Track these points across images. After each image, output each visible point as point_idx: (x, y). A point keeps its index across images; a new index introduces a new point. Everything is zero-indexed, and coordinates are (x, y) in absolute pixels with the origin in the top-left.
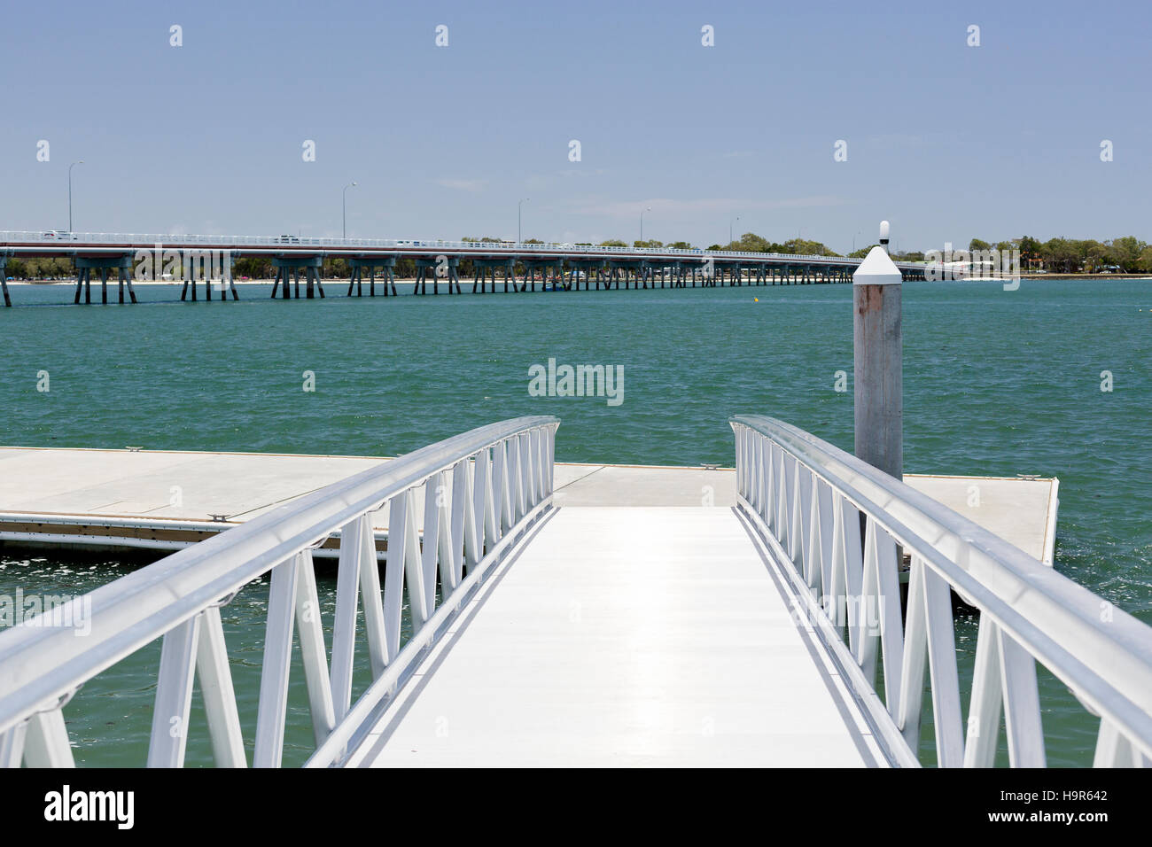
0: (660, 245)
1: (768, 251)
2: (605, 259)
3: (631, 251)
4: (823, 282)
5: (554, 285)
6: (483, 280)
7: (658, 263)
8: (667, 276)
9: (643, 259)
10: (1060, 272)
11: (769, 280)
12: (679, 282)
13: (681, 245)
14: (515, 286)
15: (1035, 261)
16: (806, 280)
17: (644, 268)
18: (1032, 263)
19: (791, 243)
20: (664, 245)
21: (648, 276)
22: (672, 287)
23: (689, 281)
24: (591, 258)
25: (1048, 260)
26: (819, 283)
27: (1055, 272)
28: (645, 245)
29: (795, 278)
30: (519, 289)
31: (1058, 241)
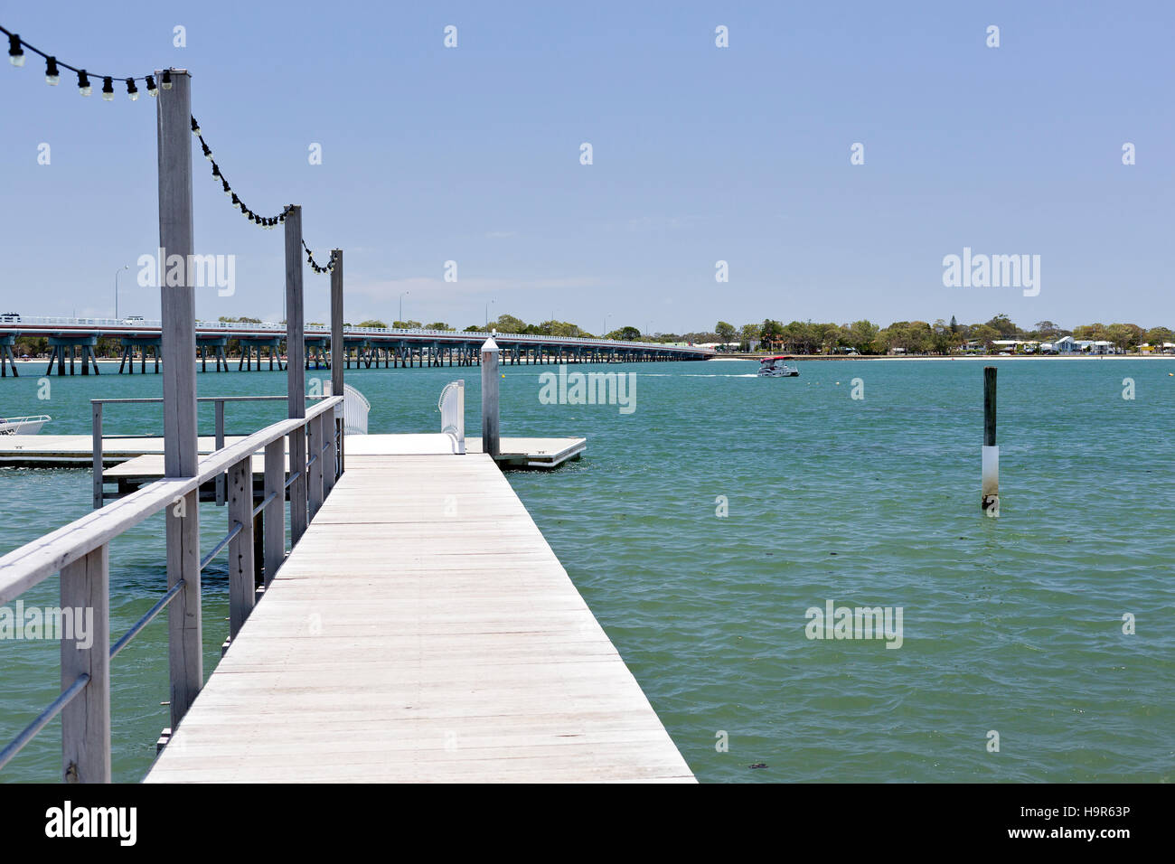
0: (419, 325)
1: (524, 332)
2: (365, 339)
3: (391, 333)
4: (575, 362)
5: (317, 364)
6: (249, 360)
7: (417, 344)
8: (426, 357)
9: (402, 340)
10: (799, 354)
11: (523, 360)
12: (436, 361)
13: (439, 326)
14: (280, 364)
15: (776, 343)
16: (558, 360)
17: (403, 348)
18: (774, 345)
19: (547, 324)
20: (423, 326)
21: (407, 355)
22: (429, 366)
23: (446, 361)
24: (352, 338)
25: (788, 342)
26: (572, 363)
27: (795, 353)
28: (405, 326)
29: (548, 359)
30: (283, 367)
31: (798, 324)
